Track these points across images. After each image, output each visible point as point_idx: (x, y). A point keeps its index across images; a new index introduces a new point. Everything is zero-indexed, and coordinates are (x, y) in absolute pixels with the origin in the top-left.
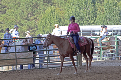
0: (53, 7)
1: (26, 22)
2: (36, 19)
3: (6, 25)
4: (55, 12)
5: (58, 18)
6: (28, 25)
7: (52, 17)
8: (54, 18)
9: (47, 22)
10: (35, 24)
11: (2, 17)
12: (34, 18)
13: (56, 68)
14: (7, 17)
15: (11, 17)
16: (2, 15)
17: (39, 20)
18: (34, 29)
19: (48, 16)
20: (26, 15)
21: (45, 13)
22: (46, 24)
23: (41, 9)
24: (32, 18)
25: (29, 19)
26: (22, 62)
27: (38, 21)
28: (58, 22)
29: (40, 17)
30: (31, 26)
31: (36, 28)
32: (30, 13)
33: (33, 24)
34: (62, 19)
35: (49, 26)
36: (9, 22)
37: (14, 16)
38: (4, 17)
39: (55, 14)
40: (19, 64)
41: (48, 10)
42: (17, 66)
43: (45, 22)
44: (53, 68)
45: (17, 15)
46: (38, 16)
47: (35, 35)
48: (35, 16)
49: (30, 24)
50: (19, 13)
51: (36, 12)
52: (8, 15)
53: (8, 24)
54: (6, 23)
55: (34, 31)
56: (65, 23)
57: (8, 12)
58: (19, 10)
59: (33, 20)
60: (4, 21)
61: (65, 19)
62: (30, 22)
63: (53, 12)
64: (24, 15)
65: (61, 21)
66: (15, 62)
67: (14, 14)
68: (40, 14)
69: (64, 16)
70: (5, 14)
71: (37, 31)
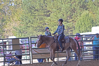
0: (87, 12)
1: (66, 23)
2: (73, 21)
3: (50, 26)
4: (89, 16)
5: (91, 20)
6: (67, 26)
7: (87, 20)
8: (88, 20)
9: (82, 24)
10: (72, 25)
11: (47, 19)
12: (72, 20)
13: (89, 60)
14: (51, 19)
15: (54, 19)
16: (47, 18)
17: (76, 21)
18: (72, 29)
19: (83, 18)
20: (66, 18)
21: (81, 16)
22: (82, 25)
23: (77, 13)
24: (71, 20)
25: (68, 21)
26: (62, 55)
27: (75, 23)
28: (91, 24)
29: (77, 19)
30: (70, 27)
31: (74, 28)
32: (69, 16)
33: (71, 25)
34: (94, 21)
35: (84, 27)
36: (52, 24)
37: (56, 19)
38: (49, 20)
39: (89, 17)
40: (59, 56)
41: (84, 14)
42: (59, 58)
43: (81, 24)
44: (87, 60)
45: (59, 18)
46: (75, 19)
47: (72, 34)
48: (73, 19)
49: (69, 25)
50: (60, 16)
51: (73, 15)
52: (51, 17)
53: (51, 25)
54: (50, 24)
55: (72, 31)
56: (96, 24)
57: (52, 15)
58: (60, 14)
59: (71, 22)
60: (48, 23)
61: (97, 21)
62: (69, 23)
63: (87, 16)
64: (64, 18)
65: (93, 22)
66: (57, 55)
67: (56, 17)
68: (77, 17)
69: (96, 18)
70: (49, 17)
71: (74, 31)
